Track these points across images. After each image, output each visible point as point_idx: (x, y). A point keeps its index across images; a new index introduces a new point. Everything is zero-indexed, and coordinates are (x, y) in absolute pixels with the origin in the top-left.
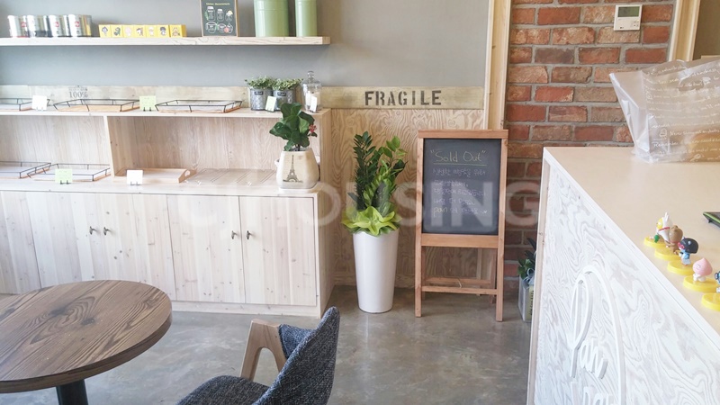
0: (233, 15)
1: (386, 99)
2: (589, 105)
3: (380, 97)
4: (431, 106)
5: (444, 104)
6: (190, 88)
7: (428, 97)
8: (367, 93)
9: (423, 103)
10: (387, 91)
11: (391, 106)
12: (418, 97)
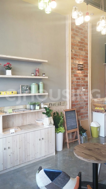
0: (28, 89)
1: (53, 105)
2: (81, 103)
3: (52, 104)
4: (60, 105)
5: (61, 105)
7: (59, 104)
8: (49, 104)
9: (58, 105)
10: (53, 103)
11: (54, 106)
12: (58, 104)
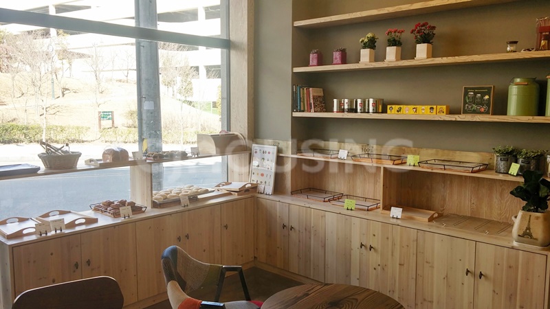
0: (489, 99)
6: (446, 151)
